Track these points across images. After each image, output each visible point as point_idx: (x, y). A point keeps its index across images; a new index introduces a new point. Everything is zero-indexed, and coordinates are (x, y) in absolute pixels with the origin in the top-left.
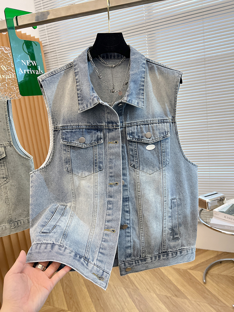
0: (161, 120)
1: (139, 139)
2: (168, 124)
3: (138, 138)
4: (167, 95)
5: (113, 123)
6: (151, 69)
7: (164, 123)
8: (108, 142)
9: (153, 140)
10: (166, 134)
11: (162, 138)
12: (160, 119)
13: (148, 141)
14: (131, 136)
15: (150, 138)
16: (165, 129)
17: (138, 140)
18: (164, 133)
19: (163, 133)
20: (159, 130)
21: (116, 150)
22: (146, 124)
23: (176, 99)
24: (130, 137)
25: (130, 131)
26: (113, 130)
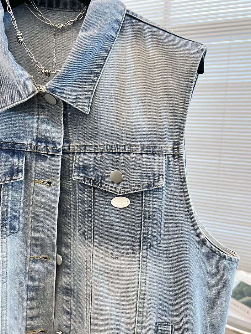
0: (147, 147)
1: (98, 181)
2: (163, 159)
3: (95, 180)
4: (168, 94)
5: (49, 143)
6: (138, 34)
7: (153, 154)
8: (33, 178)
9: (124, 188)
10: (154, 179)
11: (144, 187)
12: (146, 145)
13: (114, 189)
14: (81, 174)
15: (119, 183)
16: (153, 169)
17: (96, 184)
18: (152, 177)
19: (148, 177)
20: (141, 168)
21: (48, 198)
22: (115, 153)
23: (188, 103)
24: (79, 175)
25: (81, 164)
26: (45, 157)
